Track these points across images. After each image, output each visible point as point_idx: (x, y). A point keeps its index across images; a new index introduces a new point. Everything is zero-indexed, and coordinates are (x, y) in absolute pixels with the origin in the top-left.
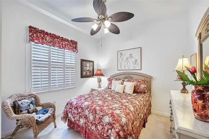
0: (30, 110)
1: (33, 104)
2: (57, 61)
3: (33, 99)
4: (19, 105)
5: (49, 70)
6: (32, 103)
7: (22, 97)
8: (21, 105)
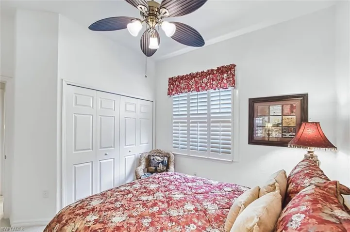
0: (158, 168)
1: (163, 164)
2: (196, 112)
3: (166, 159)
4: (150, 159)
5: (188, 127)
6: (162, 162)
7: (160, 153)
8: (152, 160)
